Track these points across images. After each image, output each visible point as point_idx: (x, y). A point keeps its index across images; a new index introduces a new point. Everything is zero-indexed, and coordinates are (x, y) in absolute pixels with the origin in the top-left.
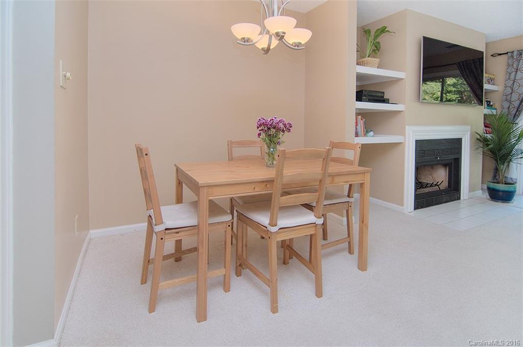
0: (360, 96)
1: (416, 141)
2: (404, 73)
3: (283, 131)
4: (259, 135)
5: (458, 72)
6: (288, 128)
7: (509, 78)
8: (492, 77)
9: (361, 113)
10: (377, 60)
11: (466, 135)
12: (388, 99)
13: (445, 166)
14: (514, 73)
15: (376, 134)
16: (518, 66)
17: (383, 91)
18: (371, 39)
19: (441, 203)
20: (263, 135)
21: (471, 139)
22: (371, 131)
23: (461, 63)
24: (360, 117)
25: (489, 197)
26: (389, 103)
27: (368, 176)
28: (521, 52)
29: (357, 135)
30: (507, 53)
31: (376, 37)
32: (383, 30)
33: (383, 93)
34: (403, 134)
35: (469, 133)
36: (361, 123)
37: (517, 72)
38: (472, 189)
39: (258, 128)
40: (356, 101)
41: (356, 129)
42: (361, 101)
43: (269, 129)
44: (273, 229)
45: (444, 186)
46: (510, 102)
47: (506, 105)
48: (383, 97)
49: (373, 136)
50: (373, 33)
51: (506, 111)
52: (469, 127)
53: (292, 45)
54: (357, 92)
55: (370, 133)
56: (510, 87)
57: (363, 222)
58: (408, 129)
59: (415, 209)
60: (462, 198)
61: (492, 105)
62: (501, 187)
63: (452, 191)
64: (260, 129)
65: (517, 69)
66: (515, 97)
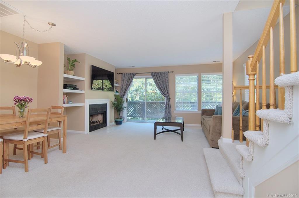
0: (65, 87)
1: (90, 105)
2: (84, 78)
3: (28, 102)
4: (15, 104)
5: (107, 78)
6: (31, 100)
8: (118, 81)
9: (66, 94)
10: (73, 72)
12: (78, 88)
13: (101, 114)
15: (73, 102)
16: (124, 78)
17: (76, 85)
18: (71, 63)
19: (100, 128)
20: (17, 104)
21: (110, 104)
22: (71, 101)
24: (65, 95)
25: (115, 124)
26: (78, 90)
27: (66, 118)
28: (125, 74)
29: (64, 103)
30: (121, 74)
31: (73, 63)
32: (75, 61)
33: (76, 86)
34: (84, 102)
35: (109, 101)
36: (66, 98)
38: (111, 122)
39: (14, 100)
40: (64, 88)
41: (64, 100)
42: (66, 89)
43: (21, 101)
44: (26, 140)
45: (101, 122)
46: (122, 91)
47: (121, 92)
48: (76, 87)
49: (72, 103)
50: (71, 61)
52: (109, 99)
53: (33, 66)
54: (64, 85)
55: (70, 102)
56: (122, 85)
57: (64, 135)
58: (86, 100)
59: (89, 132)
60: (107, 126)
61: (117, 92)
62: (119, 120)
63: (104, 123)
64: (15, 101)
65: (124, 80)
66: (124, 89)
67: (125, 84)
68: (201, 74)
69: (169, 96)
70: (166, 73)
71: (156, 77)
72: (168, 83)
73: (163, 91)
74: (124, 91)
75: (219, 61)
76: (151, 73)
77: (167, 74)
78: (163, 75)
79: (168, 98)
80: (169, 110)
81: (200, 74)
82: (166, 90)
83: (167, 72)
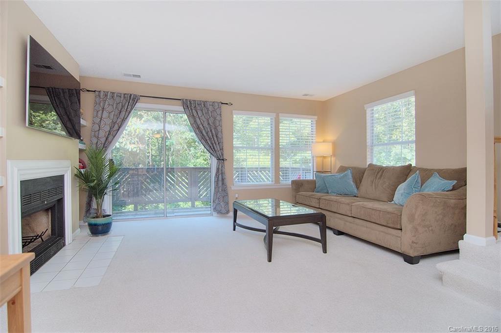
2: (3, 79)
7: (97, 116)
11: (69, 171)
14: (101, 111)
16: (105, 105)
21: (72, 175)
23: (51, 89)
25: (90, 234)
28: (106, 93)
30: (95, 91)
37: (103, 111)
38: (74, 229)
45: (46, 237)
46: (98, 138)
47: (95, 141)
51: (94, 146)
56: (98, 124)
58: (11, 165)
60: (66, 244)
61: (82, 140)
62: (101, 221)
63: (57, 238)
65: (103, 108)
66: (102, 134)
67: (109, 121)
68: (280, 114)
69: (222, 155)
70: (216, 104)
71: (194, 111)
72: (221, 127)
73: (210, 143)
74: (103, 140)
75: (311, 95)
76: (183, 100)
77: (220, 108)
78: (211, 108)
79: (221, 160)
80: (223, 184)
81: (278, 116)
82: (217, 143)
83: (218, 103)
